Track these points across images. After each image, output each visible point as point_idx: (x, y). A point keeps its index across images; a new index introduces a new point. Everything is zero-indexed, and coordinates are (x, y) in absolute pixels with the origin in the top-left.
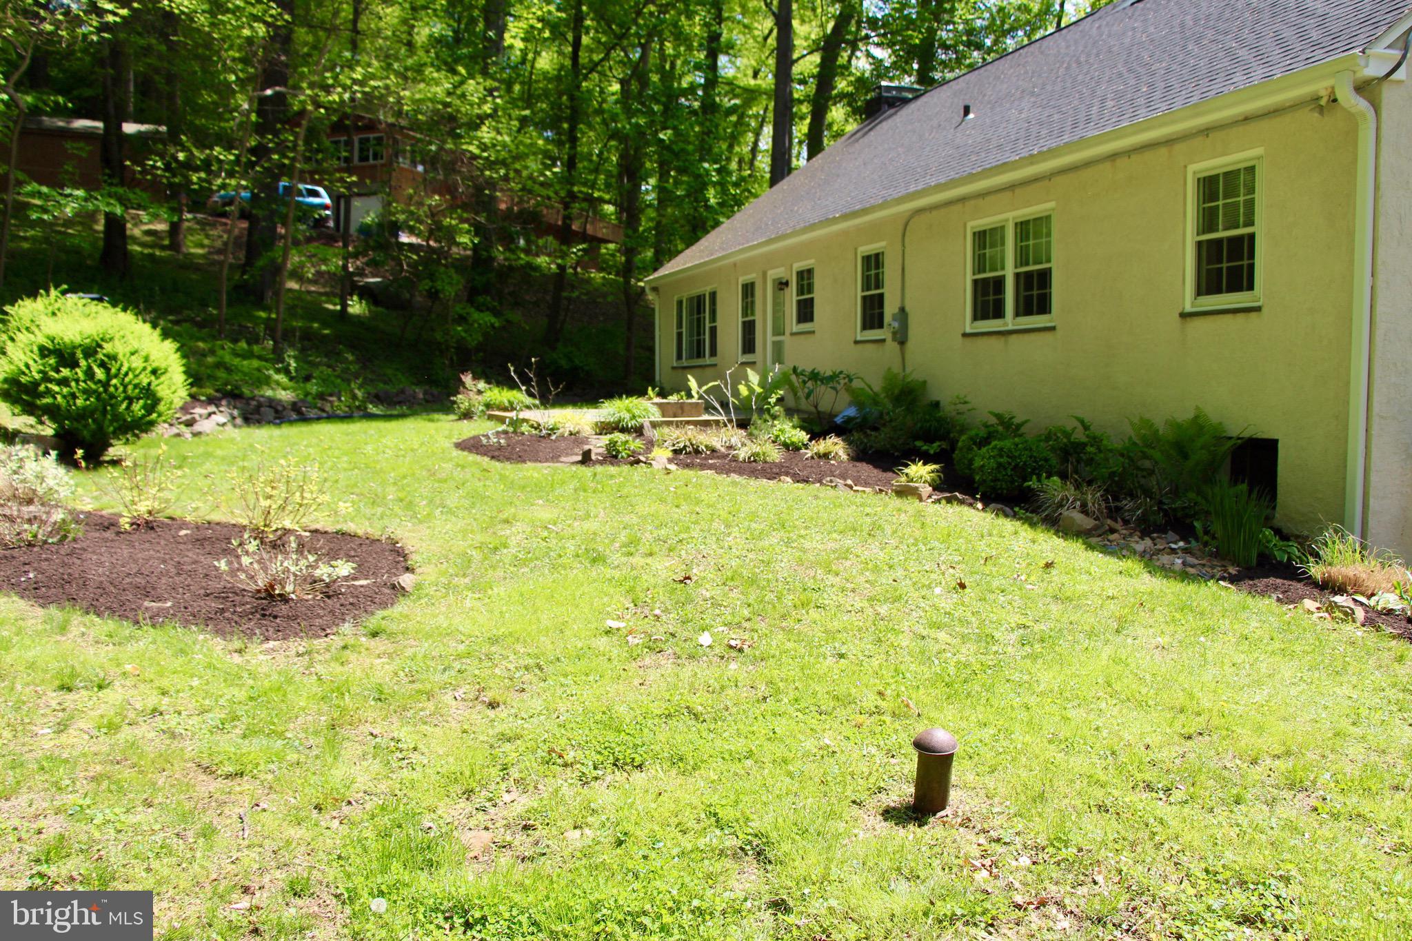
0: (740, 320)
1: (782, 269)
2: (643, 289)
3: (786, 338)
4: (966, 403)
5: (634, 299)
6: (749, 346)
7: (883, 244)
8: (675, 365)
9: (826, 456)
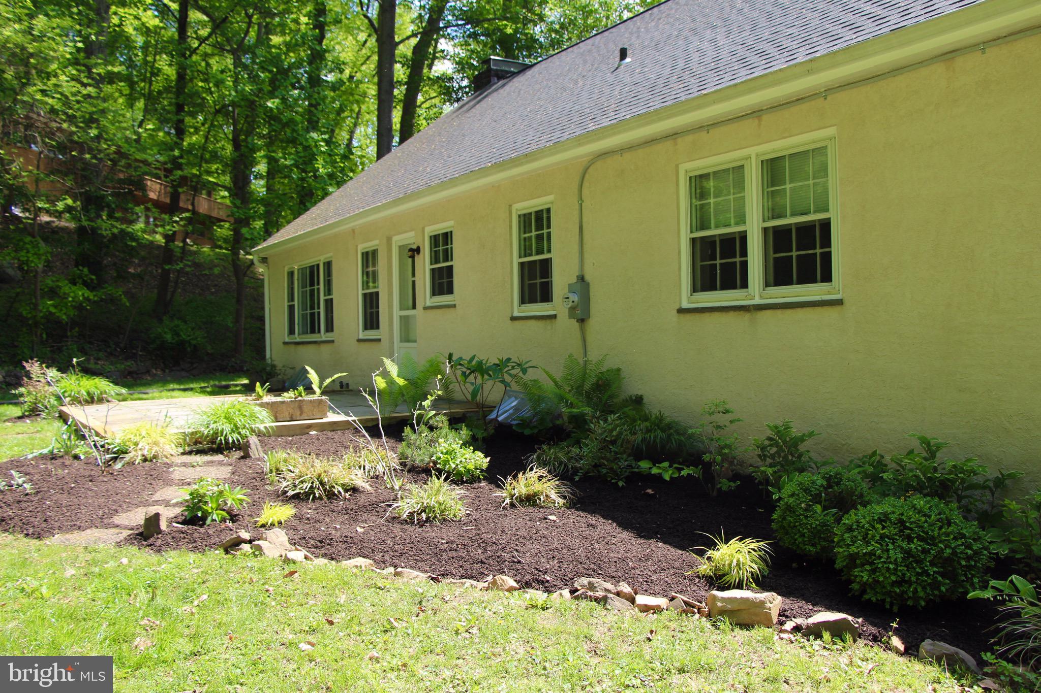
0: (361, 292)
1: (412, 234)
2: (252, 263)
3: (418, 312)
4: (726, 412)
5: (242, 271)
6: (372, 320)
7: (550, 198)
8: (287, 340)
9: (530, 500)
